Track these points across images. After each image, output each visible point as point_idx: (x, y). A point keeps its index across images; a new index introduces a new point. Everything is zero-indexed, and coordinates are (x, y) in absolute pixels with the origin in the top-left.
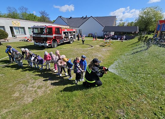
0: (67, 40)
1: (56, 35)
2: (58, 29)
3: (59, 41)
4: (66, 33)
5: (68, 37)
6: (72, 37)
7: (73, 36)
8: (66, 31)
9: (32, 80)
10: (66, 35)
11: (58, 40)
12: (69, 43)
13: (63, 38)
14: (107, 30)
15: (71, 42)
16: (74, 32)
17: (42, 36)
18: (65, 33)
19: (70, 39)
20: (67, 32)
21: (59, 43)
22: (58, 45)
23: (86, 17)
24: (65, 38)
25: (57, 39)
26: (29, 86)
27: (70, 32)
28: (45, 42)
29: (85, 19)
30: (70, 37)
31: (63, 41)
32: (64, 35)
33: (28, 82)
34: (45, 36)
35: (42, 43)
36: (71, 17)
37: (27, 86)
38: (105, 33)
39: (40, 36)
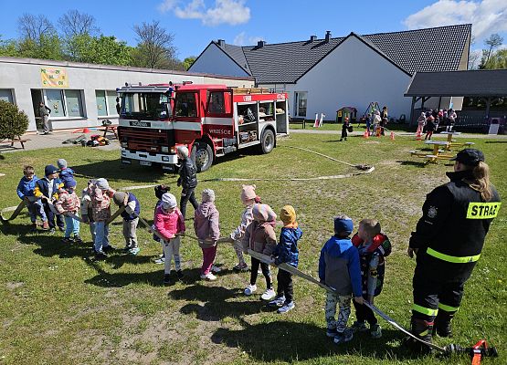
0: (250, 141)
1: (210, 121)
2: (218, 93)
3: (219, 144)
4: (250, 111)
5: (255, 128)
6: (270, 127)
7: (274, 123)
8: (248, 100)
9: (132, 315)
10: (247, 118)
11: (216, 140)
12: (258, 150)
13: (237, 130)
14: (428, 88)
15: (268, 148)
16: (281, 105)
17: (155, 125)
18: (242, 110)
19: (263, 133)
20: (253, 107)
21: (219, 152)
22: (216, 161)
23: (327, 40)
24: (243, 129)
25: (215, 136)
26: (123, 343)
27: (265, 107)
28: (165, 149)
29: (324, 46)
30: (262, 125)
31: (236, 145)
32: (241, 118)
33: (119, 325)
34: (167, 125)
35: (153, 153)
36: (261, 44)
37: (116, 341)
38: (418, 105)
39: (149, 124)
